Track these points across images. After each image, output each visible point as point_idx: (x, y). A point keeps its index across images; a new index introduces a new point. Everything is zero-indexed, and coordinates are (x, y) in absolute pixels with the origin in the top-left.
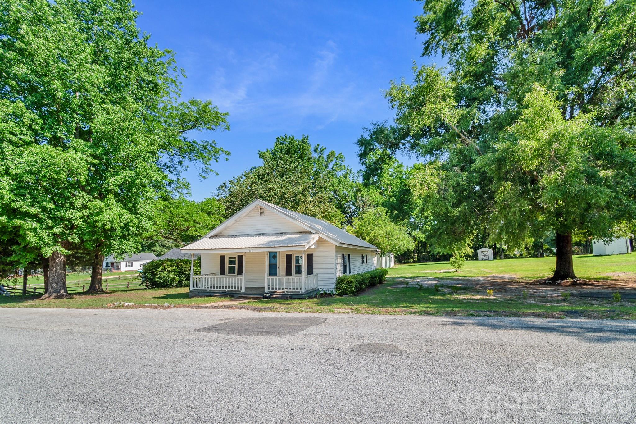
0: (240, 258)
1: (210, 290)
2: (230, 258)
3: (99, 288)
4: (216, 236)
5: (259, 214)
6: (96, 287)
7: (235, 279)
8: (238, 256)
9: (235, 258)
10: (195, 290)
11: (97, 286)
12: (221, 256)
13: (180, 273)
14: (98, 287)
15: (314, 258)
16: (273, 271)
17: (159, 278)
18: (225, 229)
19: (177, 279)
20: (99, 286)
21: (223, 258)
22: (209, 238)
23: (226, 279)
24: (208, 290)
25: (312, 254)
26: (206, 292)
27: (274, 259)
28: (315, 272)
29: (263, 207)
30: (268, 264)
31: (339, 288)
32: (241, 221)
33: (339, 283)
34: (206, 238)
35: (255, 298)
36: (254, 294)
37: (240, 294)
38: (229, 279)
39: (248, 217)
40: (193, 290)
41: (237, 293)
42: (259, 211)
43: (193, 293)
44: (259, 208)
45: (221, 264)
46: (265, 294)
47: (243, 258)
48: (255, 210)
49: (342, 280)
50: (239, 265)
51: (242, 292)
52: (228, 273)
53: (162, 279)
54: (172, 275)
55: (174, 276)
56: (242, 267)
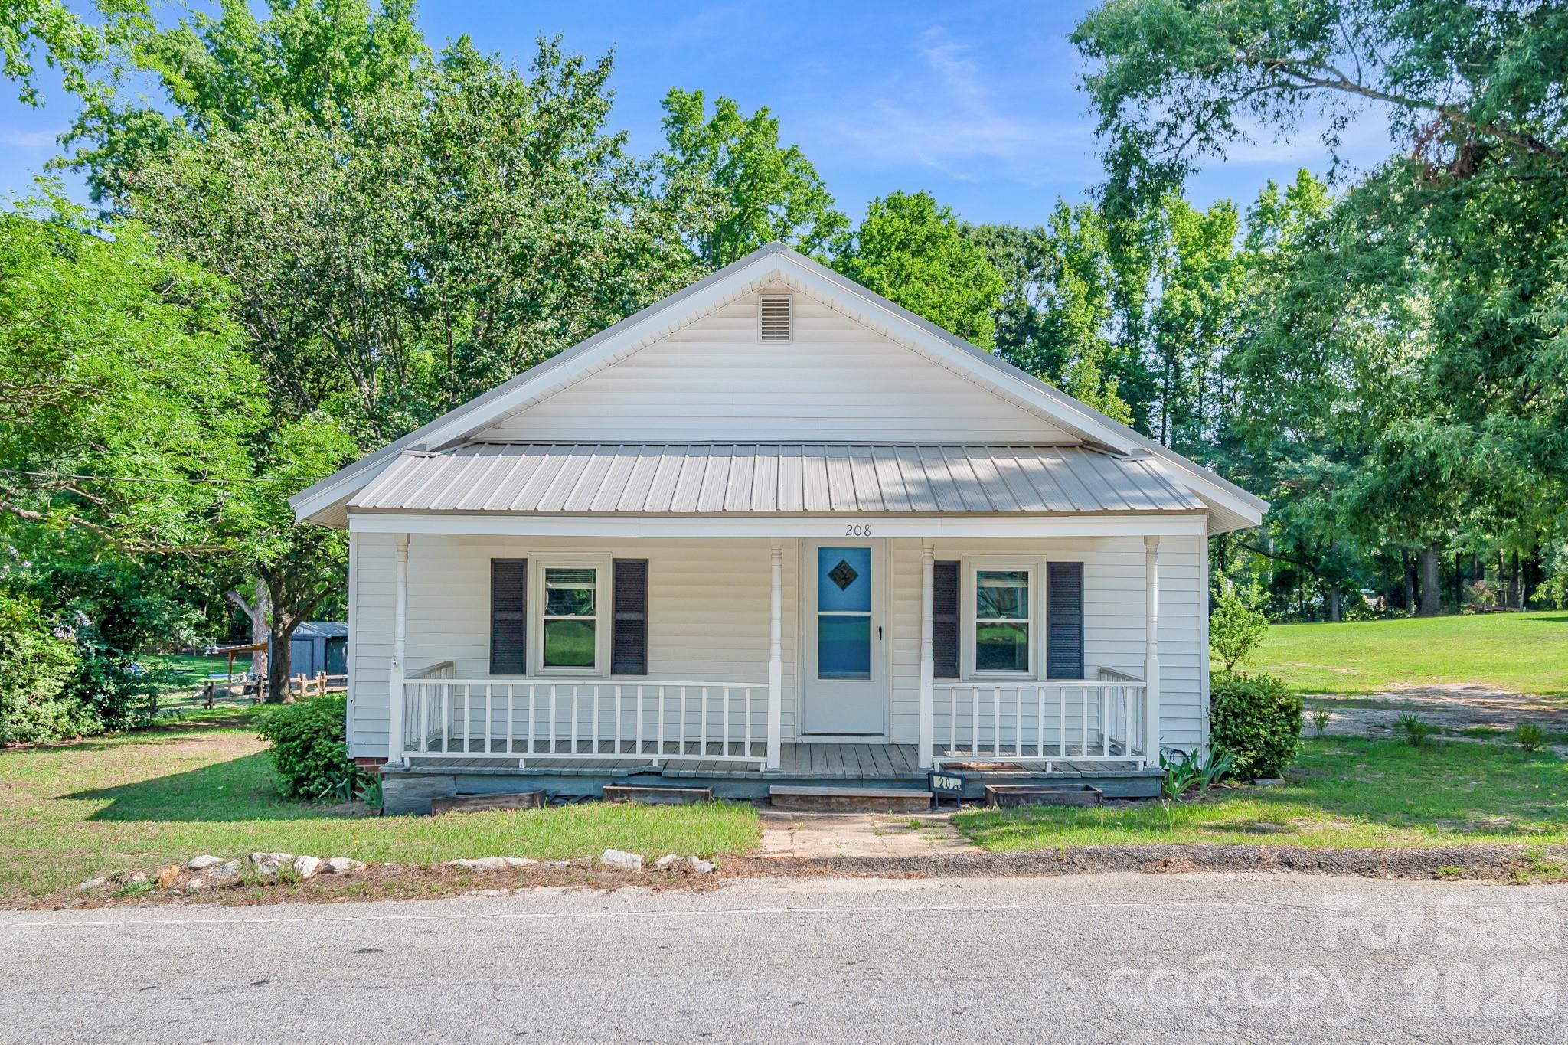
1: (530, 763)
2: (551, 575)
4: (467, 443)
5: (759, 332)
7: (585, 697)
8: (619, 566)
9: (589, 576)
10: (418, 761)
12: (497, 565)
15: (1088, 583)
16: (844, 650)
21: (507, 580)
22: (448, 447)
23: (650, 696)
24: (522, 764)
25: (1079, 566)
26: (511, 775)
27: (843, 588)
28: (1094, 656)
29: (789, 291)
30: (813, 615)
31: (1236, 743)
32: (639, 365)
33: (1235, 716)
34: (423, 447)
35: (881, 801)
36: (860, 781)
37: (761, 784)
38: (672, 697)
39: (680, 345)
40: (407, 764)
41: (737, 774)
42: (760, 316)
43: (412, 781)
44: (760, 298)
45: (495, 608)
46: (937, 782)
47: (653, 576)
48: (733, 308)
49: (1253, 702)
50: (619, 617)
51: (762, 769)
52: (546, 664)
56: (641, 627)
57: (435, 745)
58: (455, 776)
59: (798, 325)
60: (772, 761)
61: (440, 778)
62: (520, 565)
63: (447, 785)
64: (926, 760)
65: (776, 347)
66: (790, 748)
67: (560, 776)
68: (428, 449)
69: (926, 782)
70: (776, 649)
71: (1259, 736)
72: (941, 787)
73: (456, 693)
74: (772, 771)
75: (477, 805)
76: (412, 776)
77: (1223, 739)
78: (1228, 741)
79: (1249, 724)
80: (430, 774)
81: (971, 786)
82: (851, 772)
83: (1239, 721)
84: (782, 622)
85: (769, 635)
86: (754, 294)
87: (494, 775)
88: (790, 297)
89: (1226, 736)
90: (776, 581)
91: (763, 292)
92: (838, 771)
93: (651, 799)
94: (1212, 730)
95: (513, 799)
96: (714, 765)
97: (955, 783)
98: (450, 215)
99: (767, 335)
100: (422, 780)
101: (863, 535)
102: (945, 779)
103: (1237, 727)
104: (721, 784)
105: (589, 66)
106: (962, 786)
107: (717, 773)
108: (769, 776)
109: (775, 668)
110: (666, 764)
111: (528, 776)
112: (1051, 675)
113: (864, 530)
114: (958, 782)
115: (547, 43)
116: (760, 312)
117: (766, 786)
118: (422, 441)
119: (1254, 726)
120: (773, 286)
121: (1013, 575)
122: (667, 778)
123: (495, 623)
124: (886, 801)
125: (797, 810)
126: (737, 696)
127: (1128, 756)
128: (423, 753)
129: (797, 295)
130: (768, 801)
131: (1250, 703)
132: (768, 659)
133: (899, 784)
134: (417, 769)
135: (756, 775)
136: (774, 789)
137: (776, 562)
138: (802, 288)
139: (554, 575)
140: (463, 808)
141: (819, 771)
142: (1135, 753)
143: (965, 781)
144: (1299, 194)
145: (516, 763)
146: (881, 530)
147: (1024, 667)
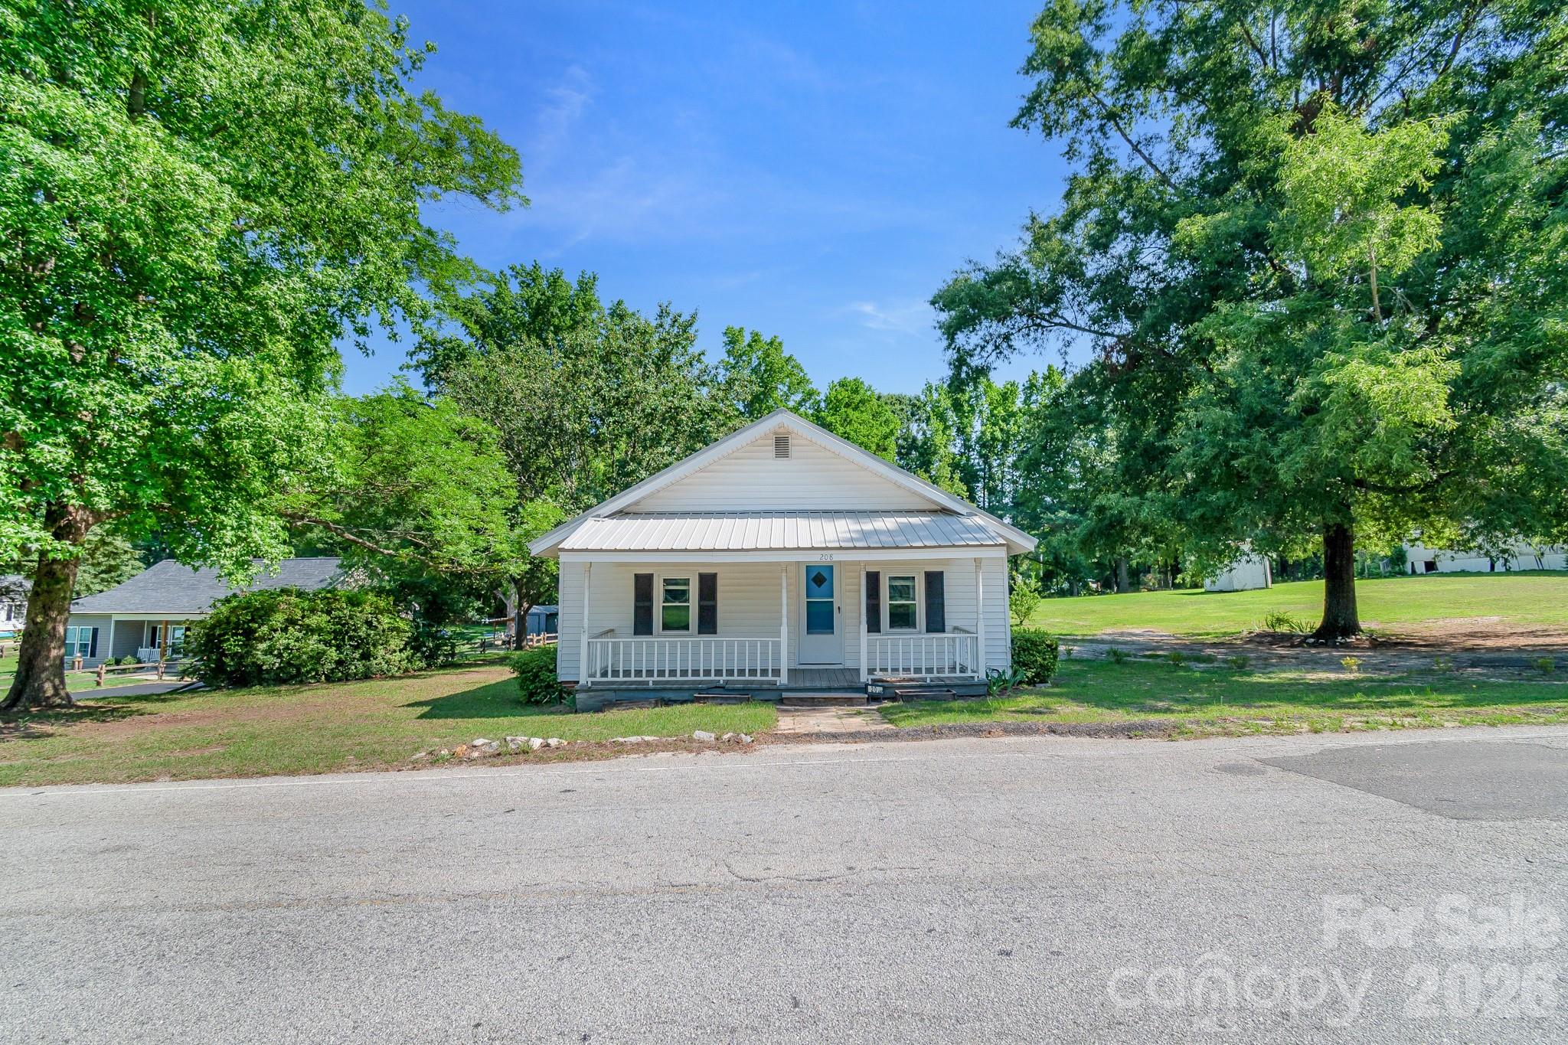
0: (708, 584)
1: (655, 682)
2: (667, 582)
3: (56, 694)
4: (622, 514)
5: (773, 454)
6: (41, 689)
7: (684, 645)
8: (701, 576)
9: (686, 582)
11: (48, 686)
12: (637, 577)
13: (340, 635)
14: (50, 692)
15: (946, 582)
16: (820, 619)
17: (269, 652)
19: (333, 654)
20: (55, 688)
21: (643, 585)
22: (611, 516)
23: (719, 645)
24: (651, 683)
25: (941, 573)
26: (645, 690)
27: (819, 586)
28: (950, 622)
29: (789, 433)
30: (804, 600)
31: (1025, 665)
32: (712, 472)
33: (1024, 650)
34: (599, 516)
35: (841, 700)
36: (829, 689)
37: (777, 691)
38: (730, 645)
39: (733, 461)
40: (589, 684)
41: (765, 686)
42: (774, 446)
43: (592, 693)
44: (774, 437)
45: (637, 600)
46: (870, 689)
47: (720, 582)
48: (760, 441)
49: (1034, 643)
50: (702, 603)
51: (778, 684)
52: (664, 629)
53: (280, 656)
54: (313, 643)
55: (322, 646)
56: (714, 608)
57: (604, 674)
58: (615, 690)
59: (793, 450)
60: (783, 680)
61: (607, 692)
62: (649, 578)
63: (610, 696)
64: (864, 677)
65: (782, 461)
66: (792, 672)
67: (671, 689)
68: (602, 516)
69: (864, 689)
70: (785, 620)
71: (1037, 661)
72: (873, 692)
73: (616, 646)
74: (783, 684)
75: (627, 706)
76: (592, 691)
77: (1018, 663)
78: (1021, 664)
79: (1031, 654)
80: (601, 690)
81: (887, 691)
82: (824, 684)
83: (1026, 653)
84: (788, 605)
85: (781, 612)
86: (771, 435)
87: (636, 690)
88: (789, 436)
89: (1020, 661)
90: (784, 584)
91: (776, 433)
92: (818, 684)
93: (719, 701)
94: (1012, 658)
95: (646, 703)
96: (752, 682)
97: (879, 689)
98: (614, 393)
99: (777, 456)
100: (597, 694)
101: (829, 559)
102: (874, 687)
103: (1025, 656)
104: (756, 692)
105: (685, 317)
106: (883, 691)
107: (754, 686)
108: (782, 687)
109: (784, 629)
110: (727, 682)
111: (654, 690)
112: (928, 630)
113: (829, 557)
114: (881, 688)
115: (664, 306)
116: (774, 444)
117: (780, 693)
118: (599, 512)
119: (1034, 655)
120: (780, 431)
121: (907, 578)
122: (728, 690)
123: (637, 608)
124: (843, 700)
125: (797, 706)
126: (765, 645)
127: (969, 673)
128: (598, 679)
129: (793, 434)
130: (781, 701)
132: (781, 625)
133: (850, 690)
134: (595, 687)
135: (774, 687)
136: (785, 695)
137: (784, 574)
138: (795, 430)
140: (620, 708)
141: (808, 684)
142: (973, 671)
143: (885, 688)
144: (1049, 377)
145: (647, 683)
146: (838, 557)
147: (914, 626)
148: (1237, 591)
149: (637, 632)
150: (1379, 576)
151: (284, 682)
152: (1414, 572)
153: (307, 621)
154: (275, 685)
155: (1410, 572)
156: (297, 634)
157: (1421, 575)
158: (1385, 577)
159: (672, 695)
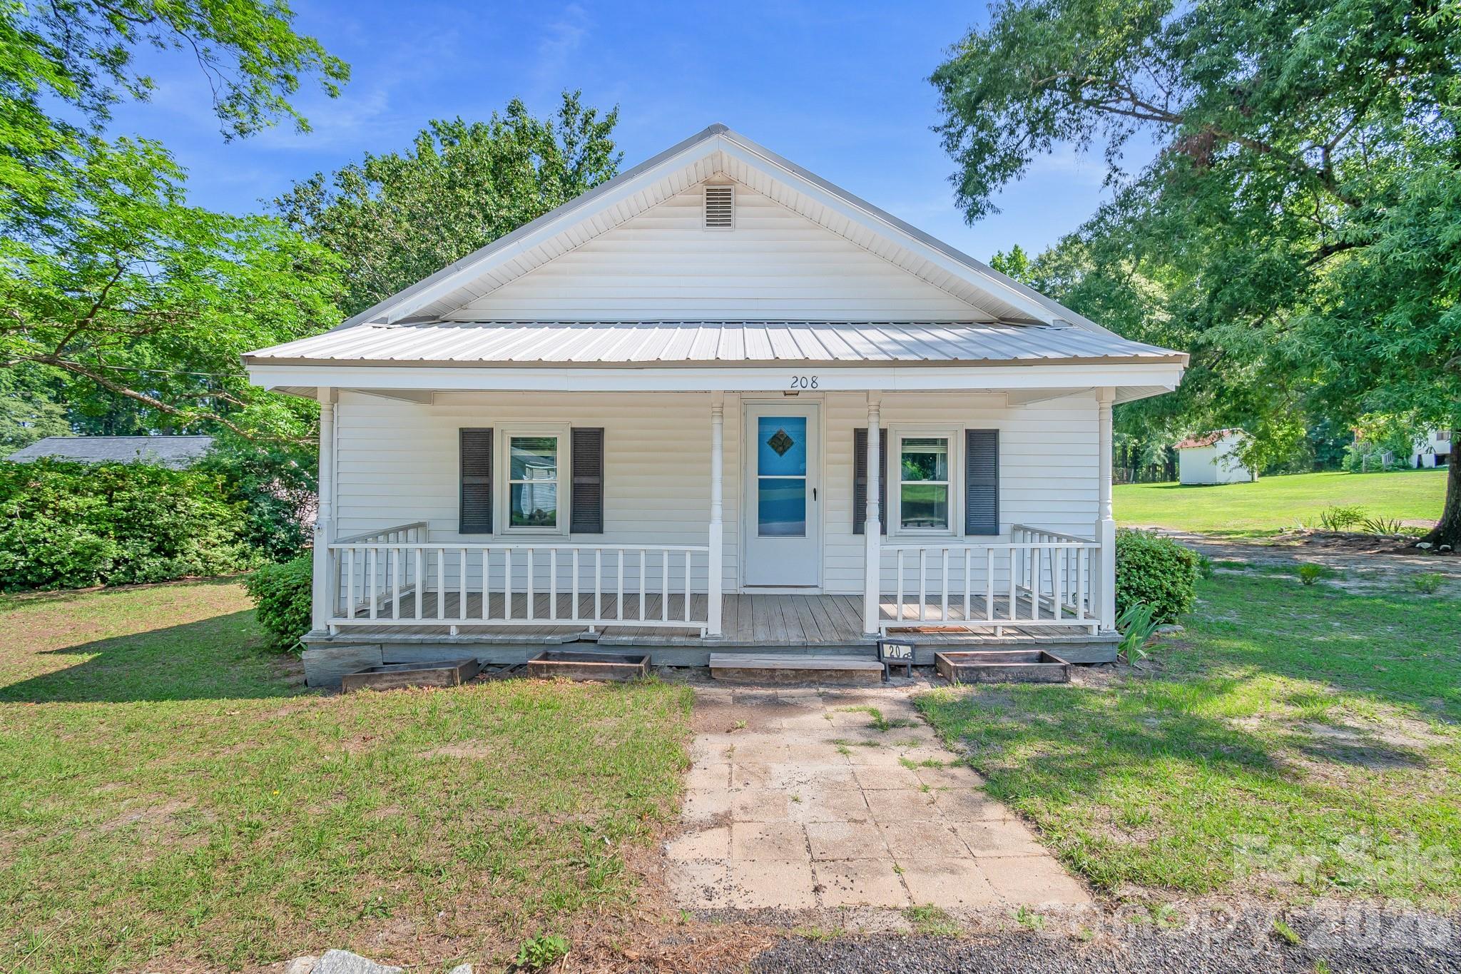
0: (589, 446)
1: (462, 630)
2: (515, 442)
4: (425, 317)
5: (703, 220)
8: (576, 433)
9: (550, 444)
10: (343, 629)
12: (465, 434)
15: (1003, 448)
16: (781, 510)
18: (494, 286)
22: (407, 322)
23: (609, 556)
24: (454, 631)
25: (994, 434)
26: (440, 644)
27: (781, 454)
28: (1008, 517)
29: (731, 182)
30: (754, 478)
31: (1140, 593)
32: (593, 250)
33: (1139, 568)
34: (384, 320)
35: (828, 673)
36: (804, 649)
37: (701, 650)
38: (631, 556)
39: (632, 232)
40: (333, 631)
41: (676, 640)
42: (705, 205)
43: (335, 650)
44: (705, 188)
45: (464, 472)
46: (887, 650)
47: (608, 444)
48: (679, 198)
49: (1157, 556)
50: (577, 480)
51: (703, 635)
52: (512, 523)
53: (23, 552)
54: (81, 536)
55: (94, 539)
56: (597, 490)
58: (382, 645)
59: (740, 213)
60: (713, 627)
61: (366, 647)
62: (485, 436)
63: (373, 655)
64: (872, 625)
65: (718, 233)
66: (732, 601)
67: (490, 644)
68: (390, 322)
69: (876, 650)
70: (717, 511)
71: (1161, 587)
72: (892, 657)
74: (713, 637)
75: (392, 681)
76: (336, 645)
77: (1127, 589)
78: (1132, 592)
79: (1150, 576)
80: (353, 644)
81: (919, 652)
82: (794, 637)
83: (1142, 573)
84: (724, 485)
85: (709, 497)
86: (699, 186)
87: (422, 644)
88: (732, 187)
89: (1131, 587)
90: (717, 441)
91: (707, 182)
92: (781, 637)
93: (579, 675)
94: (1117, 582)
95: (431, 675)
96: (651, 631)
97: (905, 651)
99: (711, 223)
100: (345, 650)
101: (809, 388)
102: (894, 647)
103: (1140, 578)
104: (660, 652)
106: (913, 653)
107: (655, 640)
108: (710, 642)
109: (716, 531)
110: (603, 631)
111: (457, 645)
112: (969, 531)
113: (810, 382)
114: (907, 650)
115: (571, 97)
116: (705, 201)
117: (706, 653)
118: (384, 315)
119: (1156, 577)
120: (717, 178)
121: (933, 442)
122: (604, 646)
123: (464, 487)
124: (833, 674)
125: (739, 684)
126: (677, 557)
127: (1081, 621)
128: (351, 621)
129: (739, 186)
130: (707, 674)
131: (1153, 558)
132: (709, 520)
133: (846, 650)
134: (342, 637)
135: (695, 642)
136: (717, 660)
137: (717, 421)
138: (742, 179)
139: (521, 443)
140: (377, 686)
141: (762, 636)
142: (1087, 616)
143: (914, 647)
144: (1014, 259)
145: (445, 630)
146: (829, 381)
147: (945, 524)
148: (1220, 484)
149: (465, 528)
150: (1379, 470)
151: (33, 586)
152: (1420, 465)
153: (62, 504)
154: (21, 591)
155: (1415, 465)
156: (48, 522)
157: (1430, 469)
158: (1387, 471)
159: (494, 656)
